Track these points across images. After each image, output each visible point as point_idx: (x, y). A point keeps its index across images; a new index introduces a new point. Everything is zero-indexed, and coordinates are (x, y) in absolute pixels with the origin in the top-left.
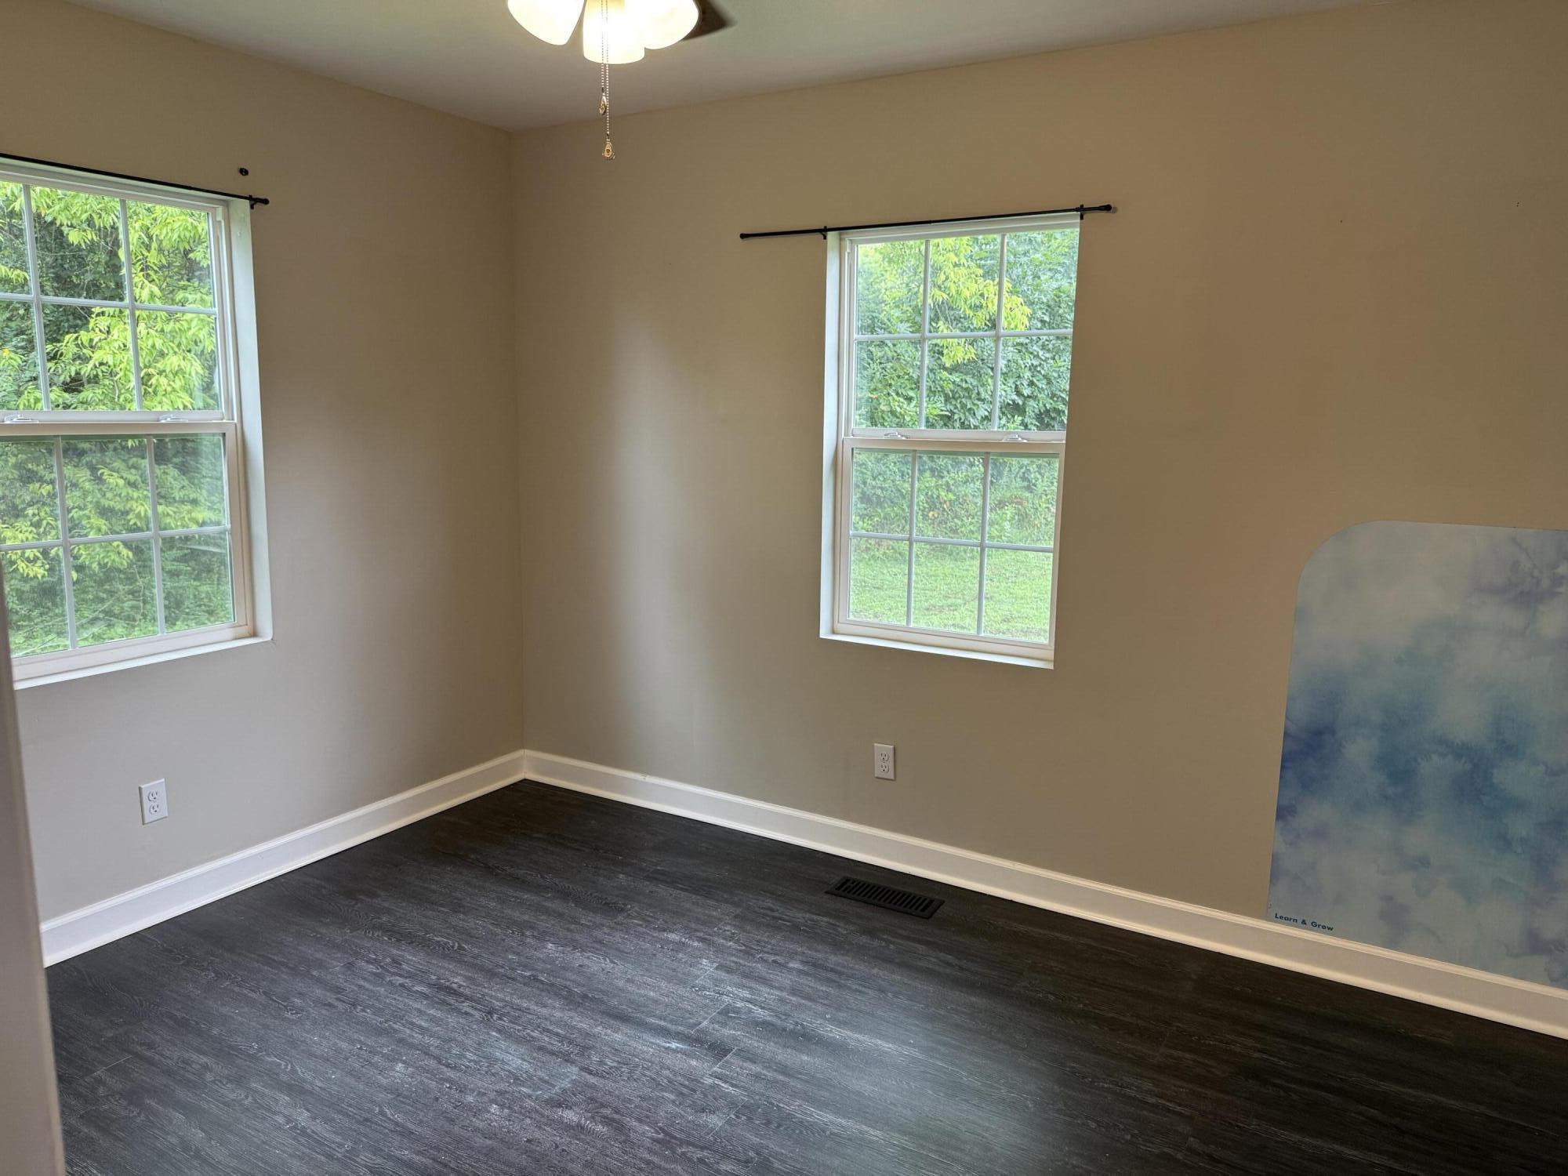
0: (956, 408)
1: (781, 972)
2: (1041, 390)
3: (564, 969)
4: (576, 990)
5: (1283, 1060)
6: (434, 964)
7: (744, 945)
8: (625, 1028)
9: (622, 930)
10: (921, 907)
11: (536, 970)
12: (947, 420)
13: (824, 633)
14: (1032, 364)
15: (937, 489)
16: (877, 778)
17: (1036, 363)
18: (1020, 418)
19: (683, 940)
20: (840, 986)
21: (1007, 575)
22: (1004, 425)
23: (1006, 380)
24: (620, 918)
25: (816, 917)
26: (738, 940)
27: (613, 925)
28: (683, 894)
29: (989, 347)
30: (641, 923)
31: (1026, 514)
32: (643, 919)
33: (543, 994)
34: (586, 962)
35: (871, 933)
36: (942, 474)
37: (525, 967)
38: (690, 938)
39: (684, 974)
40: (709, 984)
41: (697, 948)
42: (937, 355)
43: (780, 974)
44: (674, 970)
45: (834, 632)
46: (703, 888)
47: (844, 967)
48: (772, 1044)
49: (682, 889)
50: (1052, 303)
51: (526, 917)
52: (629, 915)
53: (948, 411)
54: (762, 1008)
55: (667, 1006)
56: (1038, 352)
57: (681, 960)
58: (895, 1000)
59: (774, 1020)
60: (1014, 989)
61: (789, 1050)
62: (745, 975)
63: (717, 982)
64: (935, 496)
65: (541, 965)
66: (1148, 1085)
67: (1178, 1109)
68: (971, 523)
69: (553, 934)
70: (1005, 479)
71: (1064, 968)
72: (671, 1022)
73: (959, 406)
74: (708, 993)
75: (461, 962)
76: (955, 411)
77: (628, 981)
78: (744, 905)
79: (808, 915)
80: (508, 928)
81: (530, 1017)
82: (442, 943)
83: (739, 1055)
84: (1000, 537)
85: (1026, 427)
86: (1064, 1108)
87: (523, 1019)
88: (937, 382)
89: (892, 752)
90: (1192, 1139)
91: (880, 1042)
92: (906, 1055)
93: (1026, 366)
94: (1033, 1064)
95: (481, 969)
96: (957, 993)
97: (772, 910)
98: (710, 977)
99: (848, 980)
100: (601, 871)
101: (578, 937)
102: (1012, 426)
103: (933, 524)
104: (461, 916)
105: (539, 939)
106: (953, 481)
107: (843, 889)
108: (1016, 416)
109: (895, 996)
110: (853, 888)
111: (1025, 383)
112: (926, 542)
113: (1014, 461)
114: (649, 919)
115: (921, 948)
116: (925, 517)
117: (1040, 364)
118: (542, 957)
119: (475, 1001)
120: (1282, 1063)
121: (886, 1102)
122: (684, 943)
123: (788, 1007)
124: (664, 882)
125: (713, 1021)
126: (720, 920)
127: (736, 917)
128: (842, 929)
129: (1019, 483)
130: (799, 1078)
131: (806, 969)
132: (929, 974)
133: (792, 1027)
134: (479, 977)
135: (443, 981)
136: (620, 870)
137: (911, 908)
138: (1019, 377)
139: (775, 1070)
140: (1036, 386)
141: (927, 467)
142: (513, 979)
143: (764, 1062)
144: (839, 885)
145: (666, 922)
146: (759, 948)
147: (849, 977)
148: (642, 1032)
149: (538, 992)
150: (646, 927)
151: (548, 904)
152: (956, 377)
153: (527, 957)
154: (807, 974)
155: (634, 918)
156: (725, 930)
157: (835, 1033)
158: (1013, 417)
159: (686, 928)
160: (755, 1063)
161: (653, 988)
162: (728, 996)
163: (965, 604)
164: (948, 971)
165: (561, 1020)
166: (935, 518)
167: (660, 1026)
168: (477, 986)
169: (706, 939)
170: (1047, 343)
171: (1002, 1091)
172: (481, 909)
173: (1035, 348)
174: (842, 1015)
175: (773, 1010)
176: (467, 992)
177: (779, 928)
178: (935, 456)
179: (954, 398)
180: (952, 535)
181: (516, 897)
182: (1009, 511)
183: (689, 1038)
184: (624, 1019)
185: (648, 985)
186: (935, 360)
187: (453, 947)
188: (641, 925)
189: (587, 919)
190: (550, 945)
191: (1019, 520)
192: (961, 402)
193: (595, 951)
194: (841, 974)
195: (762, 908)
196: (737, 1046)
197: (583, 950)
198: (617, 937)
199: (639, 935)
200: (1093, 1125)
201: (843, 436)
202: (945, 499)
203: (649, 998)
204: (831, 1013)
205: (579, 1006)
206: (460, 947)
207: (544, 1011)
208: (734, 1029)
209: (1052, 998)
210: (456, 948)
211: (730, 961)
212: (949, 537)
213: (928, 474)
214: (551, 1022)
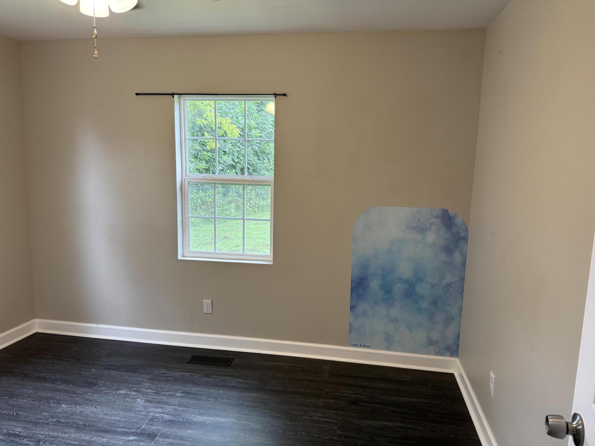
0: (210, 166)
1: (173, 398)
2: (241, 160)
3: (72, 415)
4: (80, 423)
5: (361, 396)
6: (4, 424)
7: (155, 390)
8: (107, 435)
9: (98, 393)
10: (226, 362)
11: (59, 417)
12: (207, 170)
13: (180, 257)
14: (238, 151)
15: (205, 197)
16: (205, 313)
17: (239, 150)
18: (235, 170)
19: (127, 392)
20: (199, 400)
21: (234, 229)
22: (229, 173)
23: (228, 156)
24: (96, 388)
25: (184, 374)
26: (152, 389)
27: (93, 391)
28: (124, 373)
29: (221, 143)
30: (106, 388)
31: (239, 206)
32: (107, 387)
33: (64, 427)
34: (83, 410)
35: (207, 376)
36: (206, 191)
37: (53, 417)
38: (130, 391)
39: (130, 407)
40: (142, 409)
41: (133, 395)
42: (202, 145)
43: (173, 399)
44: (125, 406)
45: (183, 256)
46: (133, 369)
47: (199, 391)
48: (174, 428)
49: (122, 371)
50: (243, 128)
51: (49, 395)
52: (100, 386)
53: (207, 167)
54: (168, 415)
55: (125, 422)
56: (240, 146)
57: (127, 401)
58: (222, 401)
59: (174, 419)
60: (266, 388)
61: (182, 430)
62: (158, 403)
63: (146, 408)
64: (204, 200)
65: (61, 415)
66: (320, 415)
67: (332, 421)
68: (219, 210)
69: (64, 400)
70: (231, 193)
71: (283, 376)
72: (128, 428)
73: (211, 165)
74: (143, 413)
75: (18, 421)
76: (210, 167)
77: (105, 414)
78: (152, 373)
79: (180, 373)
80: (41, 401)
81: (60, 439)
82: (7, 414)
83: (161, 436)
84: (230, 215)
85: (237, 173)
86: (293, 430)
87: (56, 441)
88: (202, 156)
89: (211, 302)
90: (338, 431)
91: (219, 419)
92: (230, 422)
93: (236, 151)
94: (278, 415)
95: (30, 422)
96: (246, 393)
97: (165, 374)
98: (143, 406)
99: (202, 396)
100: (83, 369)
101: (77, 399)
102: (232, 173)
103: (204, 211)
104: (15, 399)
105: (57, 404)
106: (211, 194)
107: (193, 360)
108: (233, 170)
109: (222, 399)
110: (198, 359)
111: (236, 157)
112: (202, 218)
113: (234, 186)
114: (110, 386)
115: (228, 378)
116: (201, 208)
117: (241, 150)
118: (60, 411)
119: (29, 438)
120: (361, 397)
121: (226, 442)
122: (128, 394)
123: (179, 412)
124: (113, 369)
125: (147, 424)
126: (142, 381)
127: (149, 379)
128: (196, 376)
129: (235, 194)
130: (188, 441)
131: (183, 395)
132: (234, 388)
133: (182, 420)
134: (29, 426)
135: (10, 432)
136: (91, 367)
137: (222, 363)
138: (233, 155)
139: (178, 439)
140: (240, 158)
141: (200, 188)
142: (48, 424)
143: (172, 437)
144: (191, 359)
145: (118, 386)
146: (162, 390)
147: (202, 395)
148: (115, 435)
149: (62, 427)
150: (109, 390)
151: (59, 387)
152: (209, 154)
153: (53, 413)
154: (184, 397)
155: (103, 387)
156: (145, 385)
157: (201, 419)
158: (232, 170)
159: (128, 387)
160: (168, 438)
161: (117, 415)
162: (152, 413)
163: (220, 241)
164: (241, 385)
165: (75, 438)
166: (205, 208)
167: (123, 431)
168: (29, 430)
169: (137, 390)
170: (242, 142)
171: (269, 428)
172: (25, 394)
173: (238, 144)
174: (202, 411)
175: (172, 415)
176: (25, 434)
177: (168, 381)
178: (203, 184)
179: (209, 162)
180: (212, 215)
181: (42, 386)
182: (233, 205)
183: (137, 434)
184: (106, 431)
185: (115, 415)
186: (201, 147)
187: (13, 414)
188: (106, 389)
189: (79, 390)
190: (64, 405)
191: (237, 208)
192: (212, 164)
193: (86, 404)
194: (198, 394)
195: (160, 374)
196: (160, 433)
197: (80, 405)
198: (96, 396)
199: (106, 394)
200: (304, 434)
201: (184, 177)
202: (208, 201)
203: (116, 420)
204: (197, 411)
205: (83, 430)
206: (17, 414)
207: (67, 435)
208: (157, 426)
209: (281, 388)
210: (15, 415)
211: (150, 398)
212: (211, 215)
213: (201, 191)
214: (70, 440)
